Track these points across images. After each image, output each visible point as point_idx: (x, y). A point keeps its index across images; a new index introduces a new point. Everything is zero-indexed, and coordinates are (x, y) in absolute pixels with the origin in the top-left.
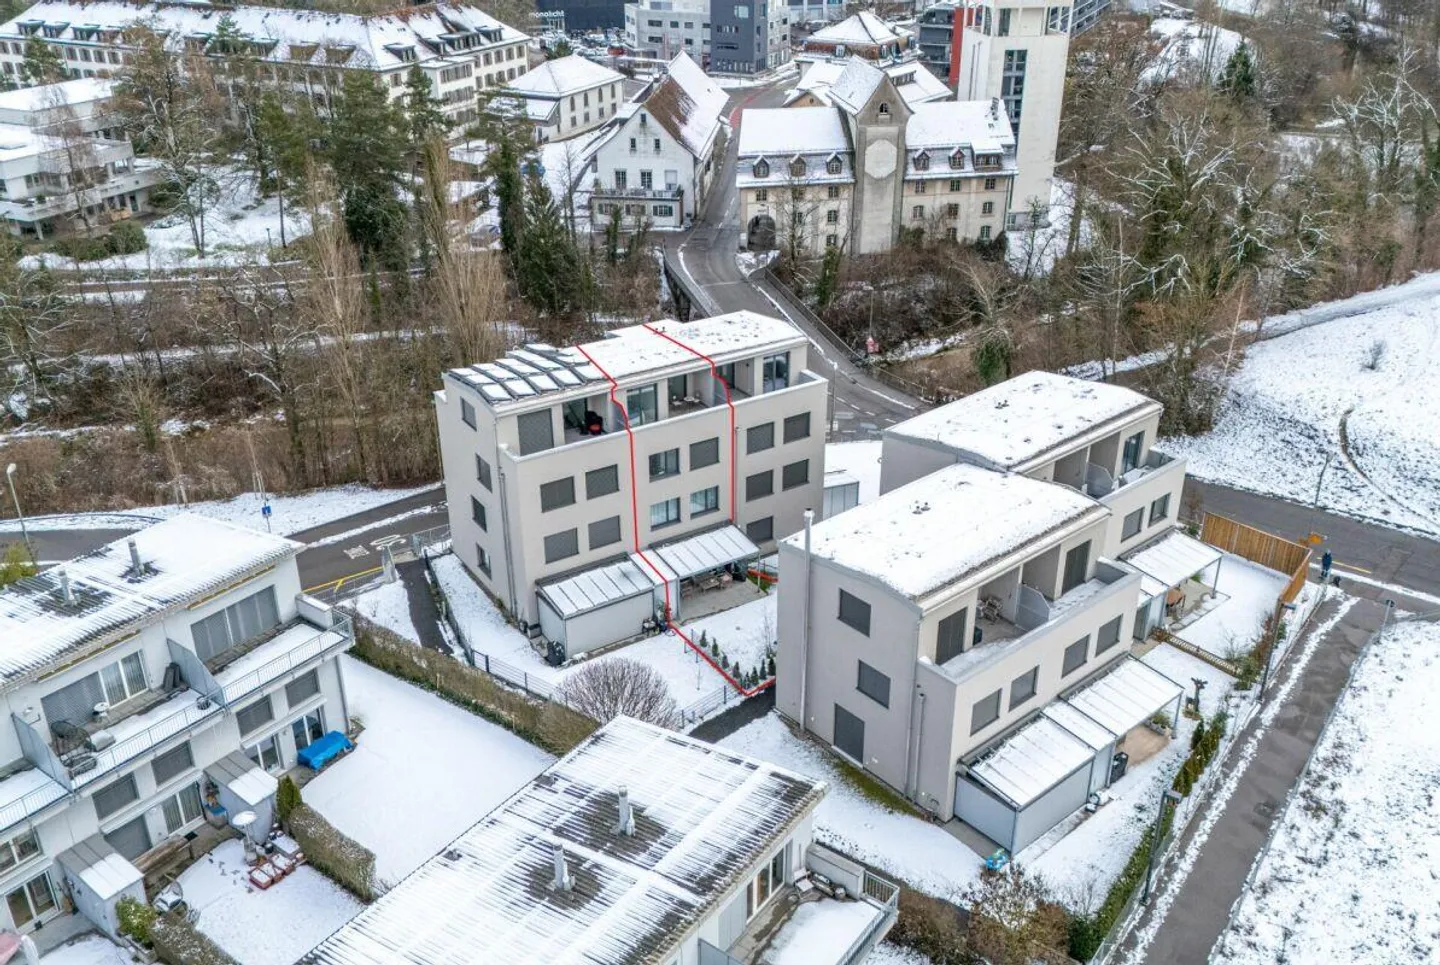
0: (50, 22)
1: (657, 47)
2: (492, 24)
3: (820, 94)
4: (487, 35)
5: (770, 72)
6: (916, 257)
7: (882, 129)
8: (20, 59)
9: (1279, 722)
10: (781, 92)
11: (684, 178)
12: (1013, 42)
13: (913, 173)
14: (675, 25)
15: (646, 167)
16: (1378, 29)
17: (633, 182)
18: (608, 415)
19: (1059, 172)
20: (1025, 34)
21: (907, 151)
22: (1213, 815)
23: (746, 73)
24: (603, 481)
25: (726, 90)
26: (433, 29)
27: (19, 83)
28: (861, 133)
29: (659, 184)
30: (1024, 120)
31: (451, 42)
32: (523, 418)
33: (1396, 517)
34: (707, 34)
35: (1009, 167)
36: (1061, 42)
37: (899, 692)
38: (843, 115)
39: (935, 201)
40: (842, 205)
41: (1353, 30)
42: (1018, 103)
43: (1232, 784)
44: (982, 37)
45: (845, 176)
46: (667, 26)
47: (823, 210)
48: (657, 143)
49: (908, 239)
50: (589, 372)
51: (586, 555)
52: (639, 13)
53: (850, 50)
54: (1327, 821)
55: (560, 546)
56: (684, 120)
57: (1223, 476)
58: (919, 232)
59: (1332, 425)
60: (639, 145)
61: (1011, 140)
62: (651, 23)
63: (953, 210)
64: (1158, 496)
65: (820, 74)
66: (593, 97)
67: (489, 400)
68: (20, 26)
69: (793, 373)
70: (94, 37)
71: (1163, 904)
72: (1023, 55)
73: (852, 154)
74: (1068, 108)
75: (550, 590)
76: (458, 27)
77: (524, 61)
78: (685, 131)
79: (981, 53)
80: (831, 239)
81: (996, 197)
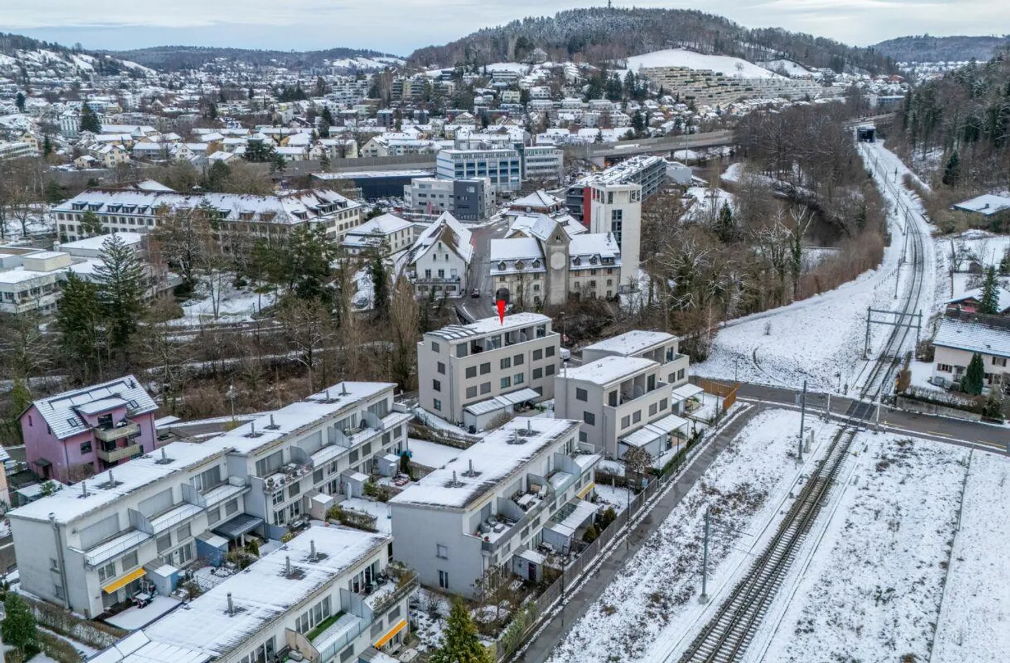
0: (92, 202)
1: (424, 208)
2: (342, 199)
3: (526, 231)
4: (340, 204)
5: (487, 219)
6: (578, 306)
7: (558, 247)
8: (79, 223)
9: (721, 434)
10: (494, 230)
11: (461, 271)
12: (615, 206)
13: (573, 267)
14: (433, 196)
15: (441, 268)
16: (805, 191)
17: (435, 274)
18: (485, 345)
19: (642, 267)
20: (620, 203)
21: (570, 257)
22: (699, 454)
23: (476, 220)
24: (486, 368)
25: (470, 230)
26: (313, 202)
27: (77, 236)
28: (548, 249)
29: (447, 276)
30: (623, 242)
31: (323, 209)
32: (458, 346)
33: (772, 383)
34: (452, 201)
35: (618, 263)
36: (637, 206)
37: (597, 420)
38: (538, 241)
39: (584, 280)
40: (540, 282)
41: (793, 192)
42: (620, 234)
43: (706, 447)
44: (600, 204)
45: (541, 269)
46: (429, 197)
47: (532, 286)
48: (447, 256)
49: (573, 297)
50: (477, 331)
51: (479, 397)
52: (413, 190)
53: (534, 210)
54: (734, 454)
55: (471, 392)
56: (457, 245)
57: (712, 376)
58: (578, 295)
59: (750, 354)
60: (437, 257)
61: (618, 251)
62: (420, 195)
63: (593, 284)
64: (680, 369)
65: (522, 222)
66: (399, 235)
67: (447, 340)
68: (73, 205)
69: (547, 332)
70: (120, 210)
71: (682, 473)
72: (620, 212)
73: (544, 259)
74: (644, 236)
75: (470, 408)
76: (325, 201)
77: (357, 217)
78: (459, 250)
79: (600, 212)
80: (537, 299)
81: (614, 277)
